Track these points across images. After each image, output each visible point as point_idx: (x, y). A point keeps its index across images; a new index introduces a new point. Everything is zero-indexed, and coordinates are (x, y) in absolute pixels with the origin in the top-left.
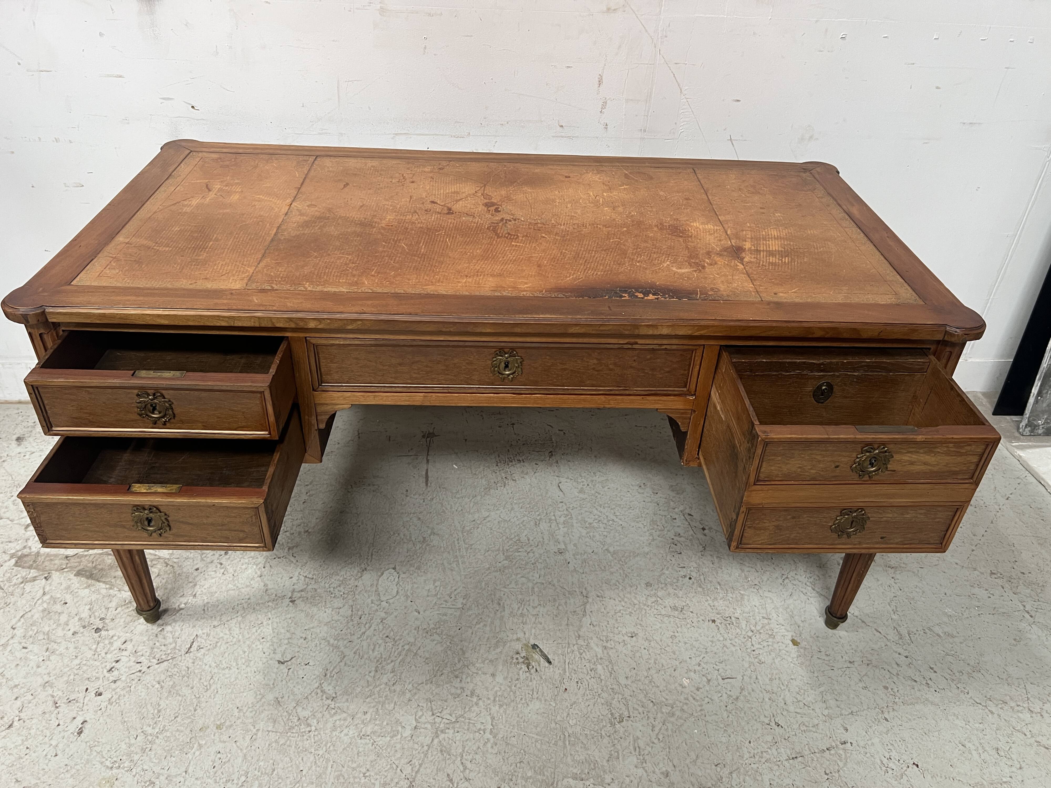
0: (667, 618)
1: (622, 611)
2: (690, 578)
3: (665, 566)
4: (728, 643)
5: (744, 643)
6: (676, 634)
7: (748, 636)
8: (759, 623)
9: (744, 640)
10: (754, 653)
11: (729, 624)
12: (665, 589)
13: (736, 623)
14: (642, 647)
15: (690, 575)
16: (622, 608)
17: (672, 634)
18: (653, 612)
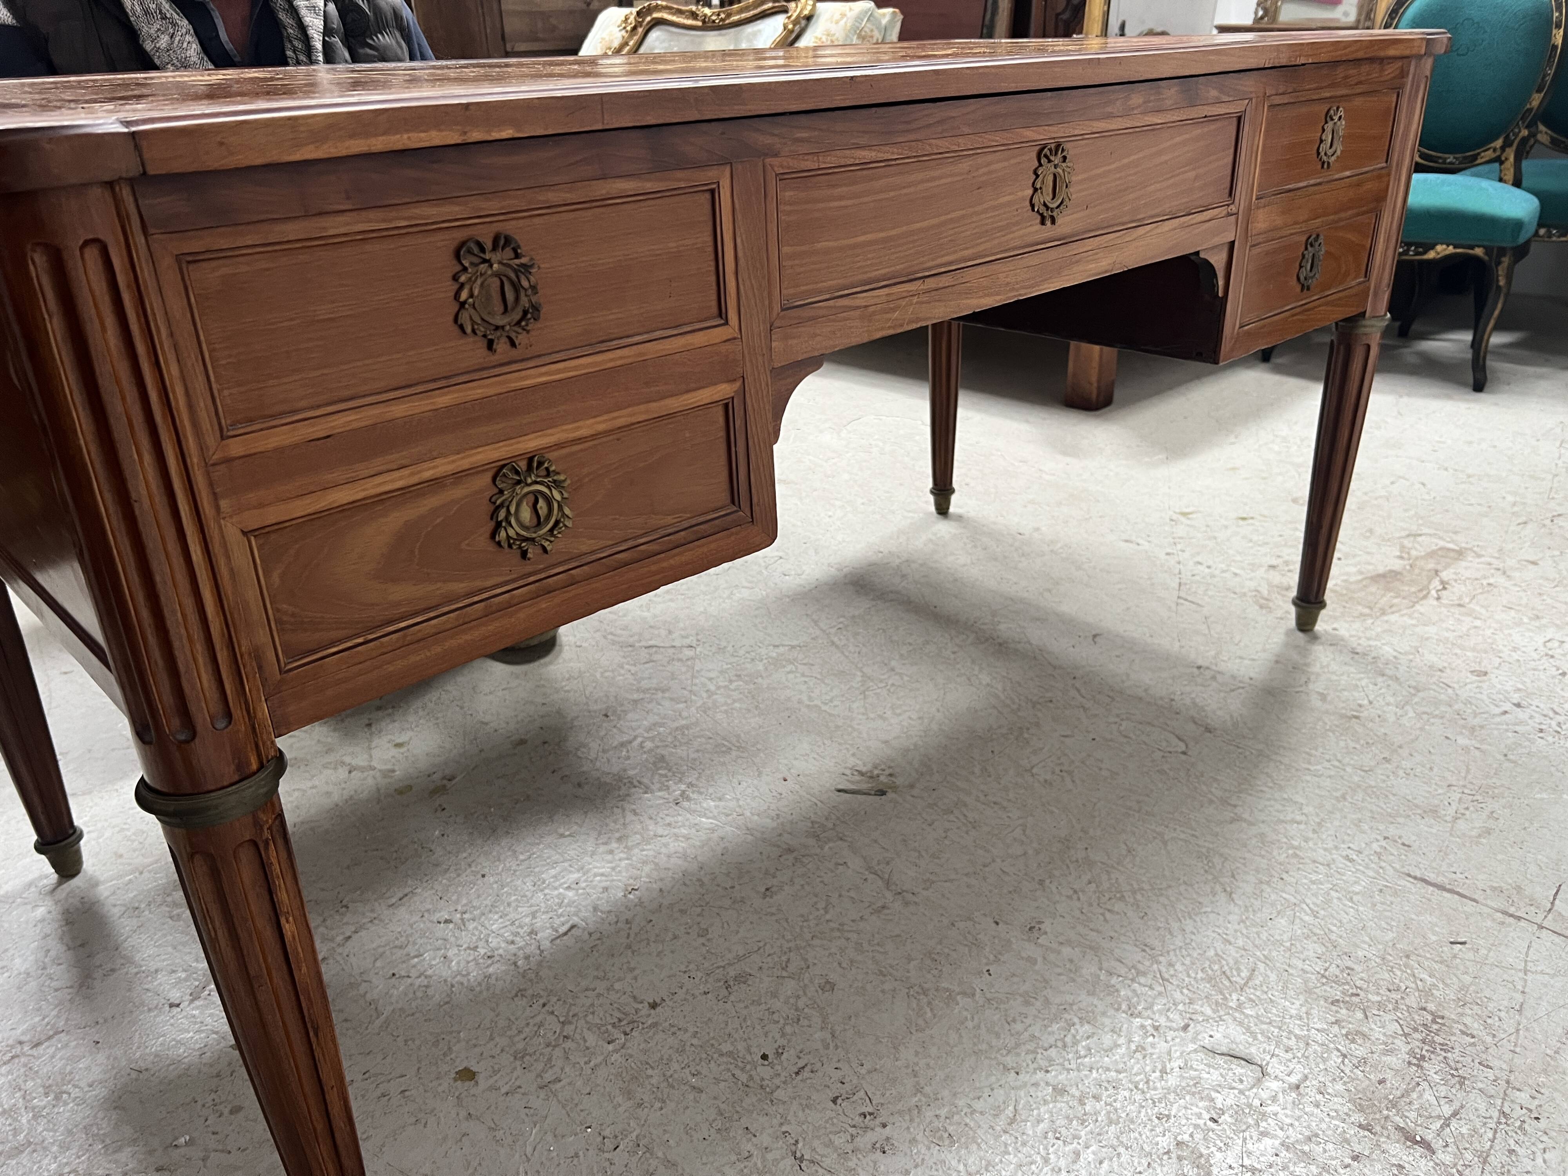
0: (741, 953)
1: (822, 912)
2: (764, 1057)
3: (837, 1047)
4: (601, 987)
5: (571, 1005)
6: (702, 940)
7: (570, 1023)
8: (559, 1063)
9: (575, 1010)
10: (542, 1001)
11: (620, 1020)
12: (792, 1001)
13: (607, 1031)
14: (737, 887)
15: (772, 1066)
16: (828, 917)
17: (709, 936)
18: (772, 947)
